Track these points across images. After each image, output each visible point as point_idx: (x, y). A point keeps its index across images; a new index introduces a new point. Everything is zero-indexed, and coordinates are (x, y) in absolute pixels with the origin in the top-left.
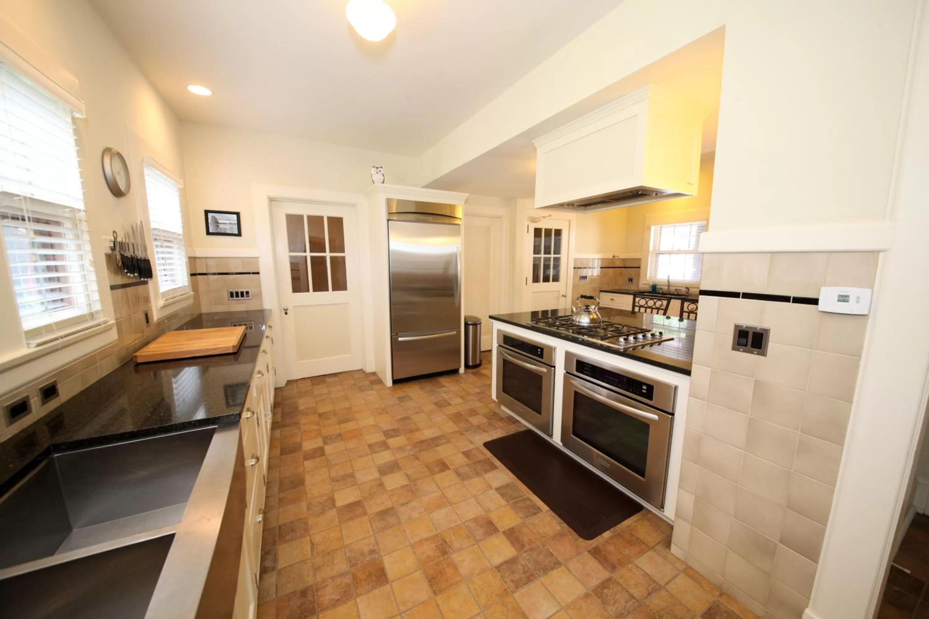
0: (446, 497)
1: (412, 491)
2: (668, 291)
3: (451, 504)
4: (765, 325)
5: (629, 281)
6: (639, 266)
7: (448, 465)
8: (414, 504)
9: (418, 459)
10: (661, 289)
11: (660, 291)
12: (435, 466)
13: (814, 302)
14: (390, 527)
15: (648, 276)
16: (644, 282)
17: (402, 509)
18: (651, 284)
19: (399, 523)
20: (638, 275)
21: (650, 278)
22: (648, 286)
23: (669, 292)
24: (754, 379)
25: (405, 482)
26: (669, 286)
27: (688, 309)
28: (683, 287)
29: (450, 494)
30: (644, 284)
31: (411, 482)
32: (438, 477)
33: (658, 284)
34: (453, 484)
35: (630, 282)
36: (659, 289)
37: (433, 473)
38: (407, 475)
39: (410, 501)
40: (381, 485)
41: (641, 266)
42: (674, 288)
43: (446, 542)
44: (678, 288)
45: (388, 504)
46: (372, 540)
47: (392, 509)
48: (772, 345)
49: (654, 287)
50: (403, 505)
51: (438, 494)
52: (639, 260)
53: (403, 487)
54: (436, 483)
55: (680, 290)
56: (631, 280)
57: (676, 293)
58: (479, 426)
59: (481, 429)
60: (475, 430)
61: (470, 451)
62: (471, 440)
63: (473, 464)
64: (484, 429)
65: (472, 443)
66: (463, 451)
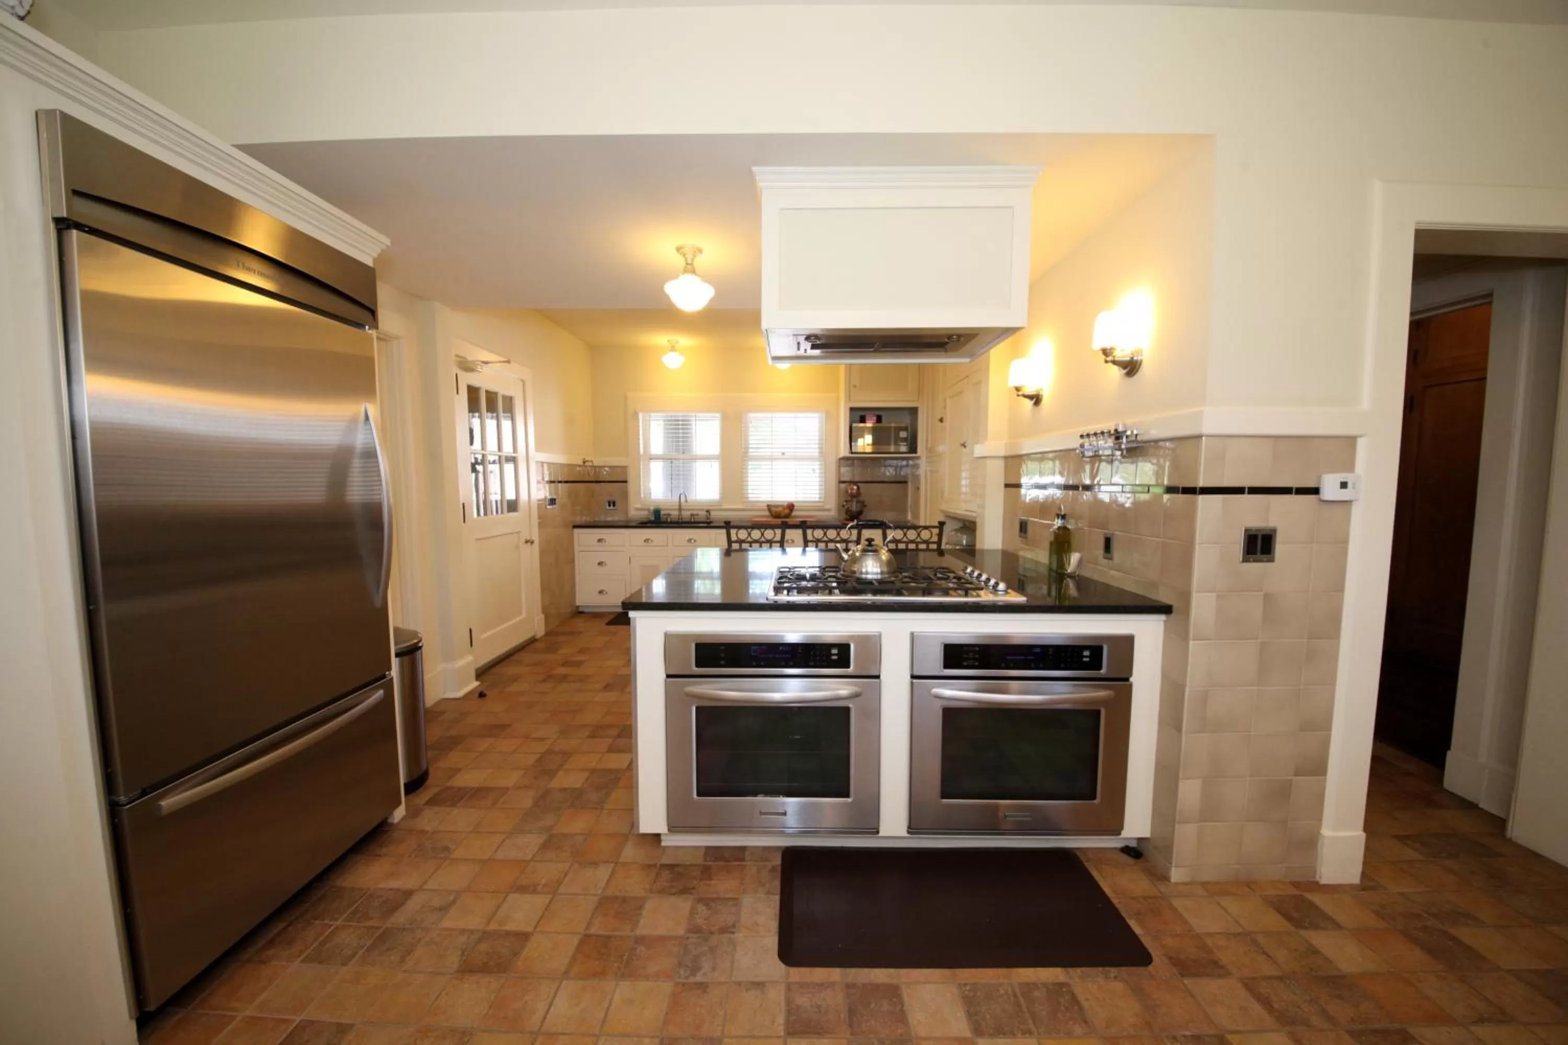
2: (680, 517)
4: (1271, 524)
5: (609, 505)
6: (625, 480)
10: (669, 515)
11: (667, 519)
13: (1315, 491)
15: (642, 495)
16: (639, 506)
18: (652, 508)
20: (625, 495)
21: (644, 497)
22: (646, 513)
23: (682, 519)
24: (1262, 593)
26: (680, 509)
27: (814, 537)
28: (702, 510)
30: (637, 509)
33: (661, 507)
35: (612, 507)
36: (665, 516)
41: (628, 479)
42: (689, 513)
44: (695, 512)
48: (1280, 548)
49: (657, 512)
52: (624, 468)
55: (697, 515)
56: (612, 503)
57: (692, 520)
58: (695, 930)
59: (712, 933)
60: (705, 948)
61: (791, 1009)
62: (739, 984)
63: (852, 1034)
64: (717, 927)
65: (759, 985)
66: (780, 1030)
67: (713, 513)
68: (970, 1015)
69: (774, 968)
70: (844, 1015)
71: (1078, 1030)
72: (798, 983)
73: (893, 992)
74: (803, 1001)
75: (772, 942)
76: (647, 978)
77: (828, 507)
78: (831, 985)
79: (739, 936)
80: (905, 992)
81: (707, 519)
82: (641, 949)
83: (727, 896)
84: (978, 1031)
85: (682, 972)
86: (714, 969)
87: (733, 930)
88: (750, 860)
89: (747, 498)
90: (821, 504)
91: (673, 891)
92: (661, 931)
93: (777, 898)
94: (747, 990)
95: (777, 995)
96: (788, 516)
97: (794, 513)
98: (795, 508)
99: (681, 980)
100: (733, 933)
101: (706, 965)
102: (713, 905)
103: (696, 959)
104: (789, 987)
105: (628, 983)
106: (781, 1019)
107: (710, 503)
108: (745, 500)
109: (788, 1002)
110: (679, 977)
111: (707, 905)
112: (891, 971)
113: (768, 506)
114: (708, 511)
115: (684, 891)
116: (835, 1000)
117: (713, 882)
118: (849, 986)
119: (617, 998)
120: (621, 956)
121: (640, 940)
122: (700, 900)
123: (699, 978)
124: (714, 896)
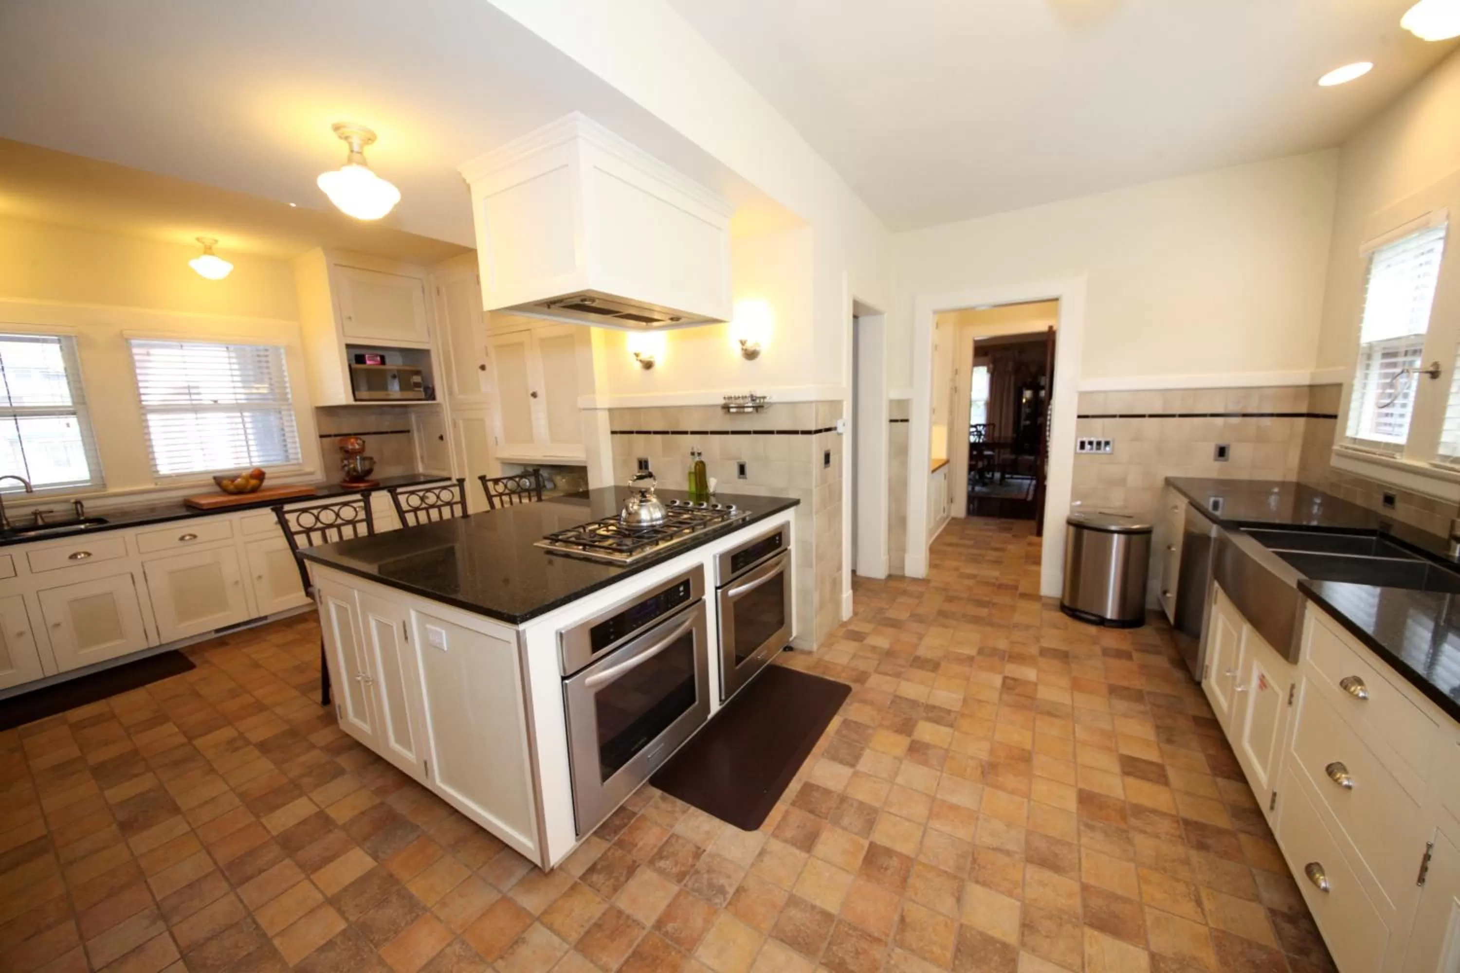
0: (931, 811)
1: (974, 860)
3: (933, 799)
7: (864, 852)
8: (987, 840)
9: (902, 919)
12: (889, 872)
14: (1047, 837)
17: (1012, 847)
19: (1029, 833)
25: (975, 892)
29: (920, 810)
31: (962, 880)
32: (907, 848)
34: (898, 818)
37: (907, 861)
38: (959, 900)
39: (993, 849)
40: (1027, 926)
43: (983, 772)
45: (1033, 873)
46: (1084, 840)
47: (1029, 860)
50: (1008, 853)
51: (936, 824)
53: (985, 884)
54: (921, 842)
58: (680, 877)
59: (693, 866)
60: (706, 876)
61: (794, 842)
62: (753, 865)
63: (826, 818)
64: (690, 860)
65: (762, 853)
66: (804, 855)
67: (86, 504)
68: (841, 762)
69: (753, 839)
70: (812, 817)
71: (870, 731)
72: (775, 829)
73: (808, 788)
74: (789, 833)
75: (730, 830)
76: (705, 930)
77: (309, 469)
78: (787, 813)
79: (710, 848)
80: (812, 781)
81: (78, 513)
82: (670, 927)
83: (665, 839)
84: (853, 766)
85: (717, 901)
86: (729, 877)
87: (701, 850)
88: (640, 809)
89: (157, 472)
90: (296, 468)
91: (623, 879)
92: (662, 906)
93: (693, 809)
94: (762, 861)
95: (776, 846)
96: (254, 490)
97: (266, 483)
98: (267, 476)
99: (724, 905)
100: (704, 851)
101: (722, 881)
102: (665, 853)
103: (711, 885)
104: (774, 835)
105: (700, 948)
106: (797, 852)
107: (74, 488)
108: (155, 475)
109: (786, 841)
110: (721, 904)
111: (661, 858)
112: (795, 779)
113: (215, 478)
114: (78, 502)
115: (631, 870)
116: (798, 816)
117: (641, 844)
118: (793, 804)
119: (710, 962)
120: (667, 947)
121: (659, 925)
122: (651, 862)
123: (731, 891)
124: (655, 850)
